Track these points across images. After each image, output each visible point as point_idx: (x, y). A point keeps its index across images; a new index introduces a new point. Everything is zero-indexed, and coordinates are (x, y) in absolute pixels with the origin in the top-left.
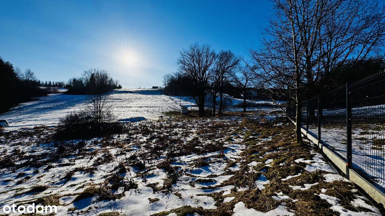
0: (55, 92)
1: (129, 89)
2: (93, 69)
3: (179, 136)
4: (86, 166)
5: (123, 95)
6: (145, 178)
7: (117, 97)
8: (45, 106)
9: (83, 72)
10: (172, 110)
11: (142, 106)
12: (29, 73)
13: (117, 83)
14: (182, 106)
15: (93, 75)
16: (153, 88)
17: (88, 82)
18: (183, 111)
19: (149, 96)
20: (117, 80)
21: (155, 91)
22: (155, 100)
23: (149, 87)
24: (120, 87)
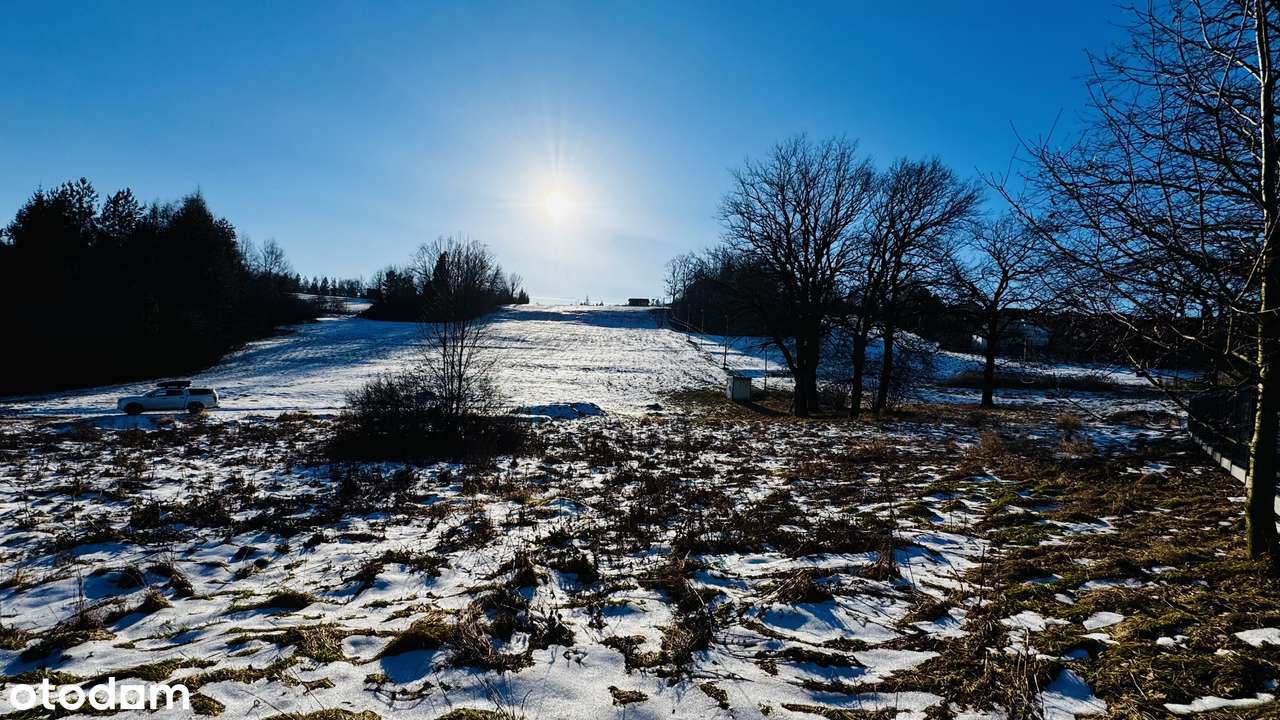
0: (338, 311)
1: (551, 307)
2: (445, 238)
3: (717, 480)
4: (416, 549)
5: (532, 327)
6: (599, 615)
7: (514, 333)
8: (311, 353)
9: (415, 250)
10: (694, 385)
11: (591, 365)
12: (274, 254)
13: (513, 284)
14: (730, 373)
15: (443, 257)
16: (630, 305)
17: (429, 282)
18: (733, 390)
19: (615, 332)
20: (513, 275)
21: (639, 316)
22: (637, 345)
23: (617, 302)
24: (524, 299)
